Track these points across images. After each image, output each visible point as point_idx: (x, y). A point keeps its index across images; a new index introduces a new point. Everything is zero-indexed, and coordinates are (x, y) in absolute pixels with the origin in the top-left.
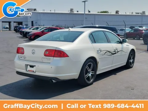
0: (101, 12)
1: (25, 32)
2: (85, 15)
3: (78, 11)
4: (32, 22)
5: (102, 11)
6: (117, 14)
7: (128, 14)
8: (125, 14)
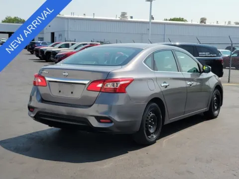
0: (171, 20)
1: (45, 52)
2: (150, 23)
3: (132, 17)
4: (53, 34)
5: (172, 18)
6: (203, 24)
7: (222, 24)
8: (215, 24)
